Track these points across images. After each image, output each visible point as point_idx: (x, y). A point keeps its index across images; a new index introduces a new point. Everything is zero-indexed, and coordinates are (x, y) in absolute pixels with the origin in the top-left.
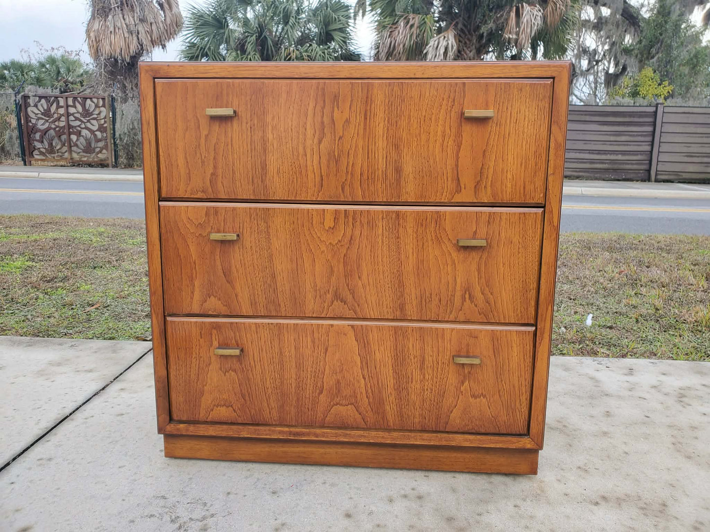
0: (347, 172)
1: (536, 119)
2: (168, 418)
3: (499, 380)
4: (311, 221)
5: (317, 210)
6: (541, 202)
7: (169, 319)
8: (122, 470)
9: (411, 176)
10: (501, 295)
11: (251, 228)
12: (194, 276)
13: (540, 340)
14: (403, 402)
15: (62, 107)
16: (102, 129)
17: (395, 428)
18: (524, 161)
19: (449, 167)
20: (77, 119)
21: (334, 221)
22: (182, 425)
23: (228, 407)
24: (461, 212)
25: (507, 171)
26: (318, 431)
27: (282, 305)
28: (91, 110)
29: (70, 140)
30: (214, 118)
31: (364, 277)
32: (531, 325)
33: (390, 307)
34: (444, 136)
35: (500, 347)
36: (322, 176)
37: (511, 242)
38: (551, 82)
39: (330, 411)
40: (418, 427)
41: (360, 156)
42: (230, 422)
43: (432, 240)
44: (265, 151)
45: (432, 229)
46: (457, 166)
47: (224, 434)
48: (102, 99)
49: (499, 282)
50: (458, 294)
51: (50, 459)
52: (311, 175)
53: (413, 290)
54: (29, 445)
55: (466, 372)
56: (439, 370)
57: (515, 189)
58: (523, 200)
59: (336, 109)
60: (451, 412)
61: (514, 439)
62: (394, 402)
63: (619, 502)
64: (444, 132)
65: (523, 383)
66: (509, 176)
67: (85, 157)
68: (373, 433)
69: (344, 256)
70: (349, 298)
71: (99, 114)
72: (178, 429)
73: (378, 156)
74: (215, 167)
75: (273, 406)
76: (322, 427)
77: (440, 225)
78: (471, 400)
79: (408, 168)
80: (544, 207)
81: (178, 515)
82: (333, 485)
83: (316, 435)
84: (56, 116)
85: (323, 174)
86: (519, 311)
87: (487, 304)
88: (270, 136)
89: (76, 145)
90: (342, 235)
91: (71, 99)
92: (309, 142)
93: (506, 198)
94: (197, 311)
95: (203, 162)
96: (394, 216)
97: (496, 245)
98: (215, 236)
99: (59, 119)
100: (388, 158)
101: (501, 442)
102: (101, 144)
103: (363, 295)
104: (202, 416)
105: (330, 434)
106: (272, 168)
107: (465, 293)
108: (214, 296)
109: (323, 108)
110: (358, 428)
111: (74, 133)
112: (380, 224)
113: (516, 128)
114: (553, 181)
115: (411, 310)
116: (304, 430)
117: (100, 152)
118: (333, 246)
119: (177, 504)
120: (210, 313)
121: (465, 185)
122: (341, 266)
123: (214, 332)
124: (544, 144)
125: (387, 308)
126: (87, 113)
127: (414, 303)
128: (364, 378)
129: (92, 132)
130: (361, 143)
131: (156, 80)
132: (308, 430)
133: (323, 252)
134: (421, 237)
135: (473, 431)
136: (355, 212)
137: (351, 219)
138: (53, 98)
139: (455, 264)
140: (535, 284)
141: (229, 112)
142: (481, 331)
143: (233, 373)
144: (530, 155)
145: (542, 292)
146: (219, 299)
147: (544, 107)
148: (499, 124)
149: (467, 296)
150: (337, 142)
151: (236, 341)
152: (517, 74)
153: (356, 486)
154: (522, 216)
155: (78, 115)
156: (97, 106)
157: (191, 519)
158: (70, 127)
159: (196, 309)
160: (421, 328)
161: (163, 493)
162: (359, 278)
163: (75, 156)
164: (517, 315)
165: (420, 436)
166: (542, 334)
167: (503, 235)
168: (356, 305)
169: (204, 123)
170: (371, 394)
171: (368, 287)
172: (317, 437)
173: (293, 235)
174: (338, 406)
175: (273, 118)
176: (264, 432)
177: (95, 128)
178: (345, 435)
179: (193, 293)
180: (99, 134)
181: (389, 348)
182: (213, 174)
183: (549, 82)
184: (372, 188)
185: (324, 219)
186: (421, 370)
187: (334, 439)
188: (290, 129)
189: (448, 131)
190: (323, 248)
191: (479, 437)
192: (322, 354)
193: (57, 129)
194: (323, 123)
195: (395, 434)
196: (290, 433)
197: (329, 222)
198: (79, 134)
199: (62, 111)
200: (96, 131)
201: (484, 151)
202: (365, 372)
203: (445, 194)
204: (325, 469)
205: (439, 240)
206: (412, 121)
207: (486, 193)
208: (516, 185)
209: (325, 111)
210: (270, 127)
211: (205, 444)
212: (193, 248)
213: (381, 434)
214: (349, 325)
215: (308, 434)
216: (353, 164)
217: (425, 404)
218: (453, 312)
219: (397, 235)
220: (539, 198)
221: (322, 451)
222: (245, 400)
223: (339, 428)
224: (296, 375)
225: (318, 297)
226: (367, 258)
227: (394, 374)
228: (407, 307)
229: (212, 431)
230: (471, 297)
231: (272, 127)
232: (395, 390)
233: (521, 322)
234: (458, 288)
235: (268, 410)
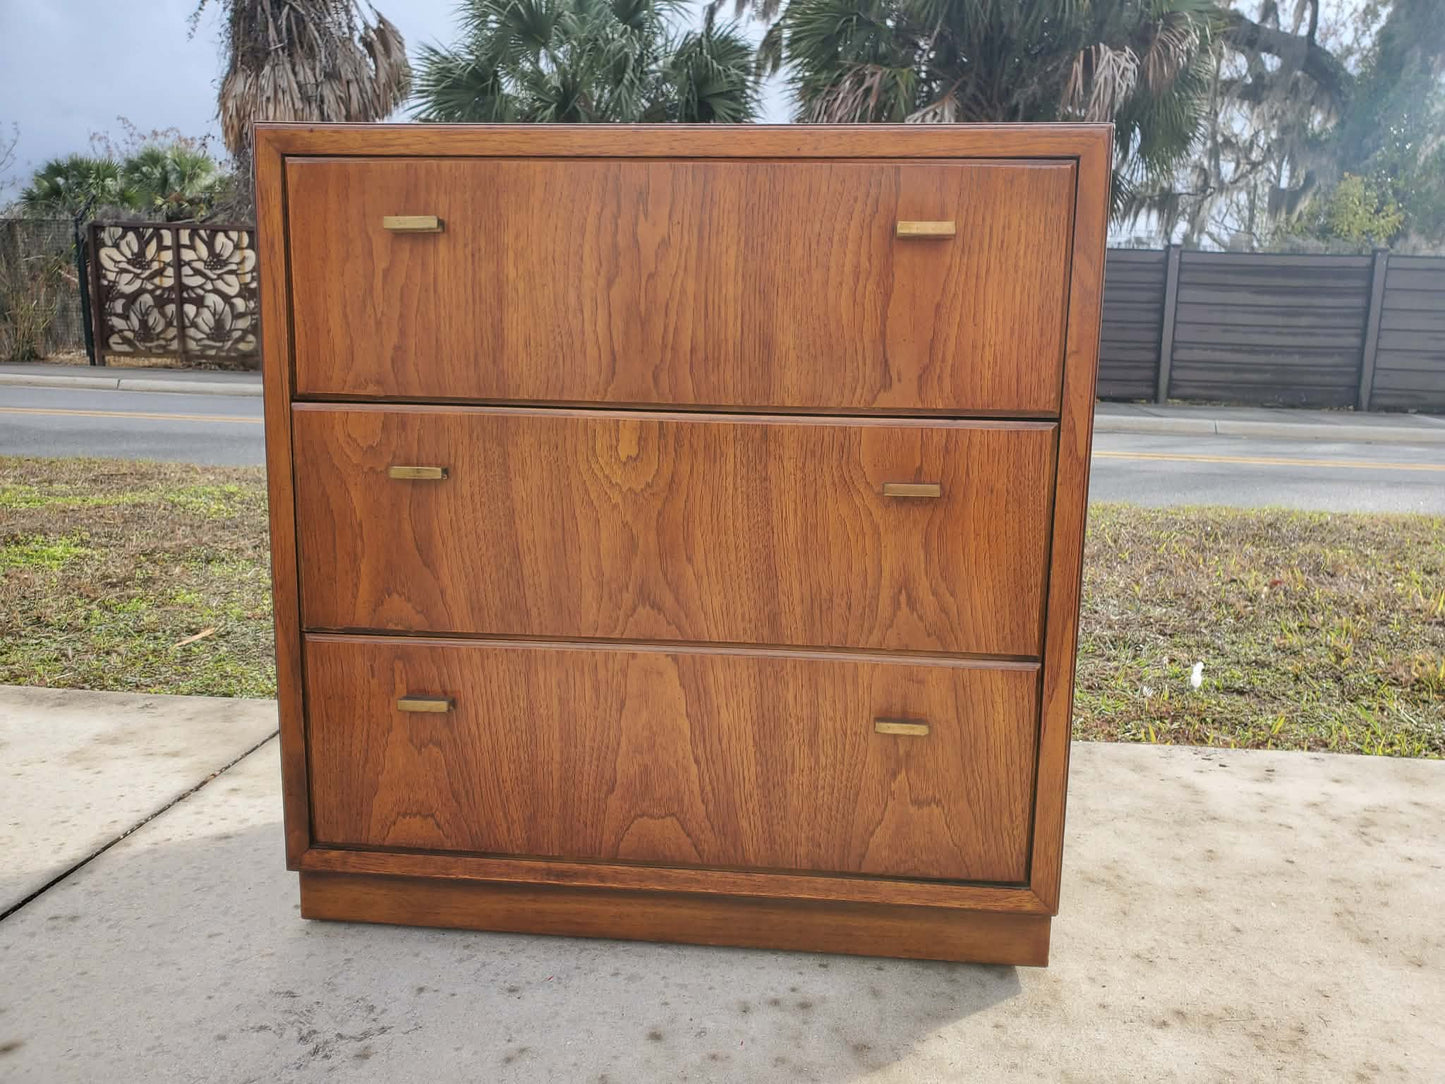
0: (664, 346)
1: (1042, 241)
2: (306, 838)
3: (968, 771)
4: (590, 444)
5: (603, 422)
6: (1051, 409)
7: (309, 637)
8: (216, 941)
9: (792, 355)
10: (970, 595)
11: (472, 456)
12: (359, 549)
13: (1051, 691)
14: (774, 813)
15: (167, 248)
16: (246, 292)
17: (759, 864)
18: (1016, 326)
19: (866, 339)
20: (197, 272)
21: (639, 444)
22: (334, 853)
23: (425, 817)
24: (890, 429)
25: (984, 346)
26: (605, 869)
27: (534, 612)
28: (226, 254)
29: (181, 313)
30: (399, 235)
31: (699, 556)
32: (1033, 659)
33: (750, 621)
34: (857, 275)
35: (969, 703)
36: (613, 353)
37: (992, 492)
38: (1072, 167)
39: (627, 829)
40: (805, 865)
41: (689, 315)
42: (429, 847)
43: (834, 483)
44: (500, 301)
45: (835, 464)
46: (883, 334)
47: (418, 872)
48: (247, 232)
49: (967, 570)
50: (885, 595)
51: (74, 918)
52: (591, 351)
53: (796, 585)
54: (36, 890)
55: (901, 752)
56: (847, 747)
57: (1000, 382)
58: (1016, 404)
59: (642, 217)
60: (872, 834)
61: (998, 892)
62: (757, 811)
63: (1210, 1022)
64: (857, 266)
65: (1017, 776)
66: (988, 356)
67: (213, 347)
68: (717, 875)
69: (659, 514)
70: (668, 600)
71: (242, 262)
72: (327, 861)
73: (726, 314)
74: (403, 333)
75: (515, 817)
76: (614, 860)
77: (849, 453)
78: (912, 809)
79: (786, 340)
80: (1058, 420)
81: (314, 1027)
82: (631, 978)
83: (601, 878)
84: (155, 266)
85: (616, 349)
86: (1007, 631)
87: (943, 615)
88: (512, 273)
89: (194, 325)
90: (653, 472)
91: (187, 232)
92: (588, 284)
93: (981, 401)
94: (365, 624)
95: (378, 323)
96: (758, 435)
97: (962, 495)
98: (398, 472)
99: (160, 273)
100: (747, 317)
101: (972, 897)
102: (243, 323)
103: (696, 596)
104: (374, 836)
105: (629, 877)
106: (514, 335)
107: (900, 592)
108: (398, 593)
109: (616, 217)
110: (684, 865)
111: (190, 301)
112: (731, 451)
113: (1003, 260)
114: (1076, 368)
115: (793, 625)
116: (576, 866)
117: (242, 339)
118: (636, 494)
119: (315, 1006)
120: (391, 626)
121: (899, 374)
122: (652, 537)
123: (399, 665)
124: (1059, 293)
125: (743, 619)
126: (216, 261)
127: (798, 610)
128: (697, 761)
129: (226, 298)
130: (691, 286)
131: (287, 158)
132: (584, 867)
133: (615, 506)
134: (812, 479)
135: (916, 874)
136: (679, 426)
137: (671, 441)
138: (151, 230)
139: (879, 534)
140: (1040, 575)
141: (429, 222)
142: (930, 669)
143: (435, 750)
144: (1031, 314)
145: (1054, 592)
146: (409, 600)
147: (1059, 217)
148: (967, 249)
149: (903, 598)
150: (643, 283)
151: (442, 686)
152: (1002, 150)
153: (680, 981)
154: (1014, 436)
155: (200, 265)
156: (237, 247)
157: (340, 1036)
158: (181, 287)
159: (363, 618)
160: (811, 663)
161: (290, 987)
162: (690, 560)
163: (192, 345)
164: (1004, 638)
165: (809, 882)
166: (1055, 679)
167: (975, 475)
168: (682, 615)
169: (380, 245)
170: (710, 795)
171: (705, 578)
172: (603, 882)
173: (555, 473)
174: (645, 818)
175: (517, 237)
176: (497, 871)
177: (233, 291)
178: (661, 878)
179: (356, 586)
180: (240, 304)
181: (746, 701)
182: (397, 348)
183: (1069, 167)
184: (713, 378)
185: (618, 440)
186: (811, 746)
187: (635, 886)
188: (550, 258)
189: (865, 264)
190: (617, 498)
191: (927, 886)
192: (614, 712)
193: (158, 292)
194: (615, 245)
195: (760, 878)
196: (549, 873)
197: (628, 448)
198: (199, 302)
199: (167, 256)
200: (235, 296)
201: (938, 306)
202: (700, 751)
203: (859, 391)
204: (620, 947)
205: (846, 486)
206: (793, 242)
207: (941, 390)
208: (1001, 377)
209: (619, 222)
210: (511, 254)
211: (383, 892)
212: (356, 497)
213: (731, 876)
214: (667, 655)
215: (585, 875)
216: (676, 329)
217: (819, 817)
218: (875, 631)
219: (764, 474)
220: (1046, 401)
221: (613, 910)
222: (459, 803)
223: (647, 864)
224: (562, 753)
225: (606, 597)
226: (704, 519)
227: (758, 755)
228: (784, 621)
229: (394, 865)
230: (912, 603)
231: (516, 255)
232: (758, 787)
233: (1011, 653)
234: (885, 582)
235: (505, 826)
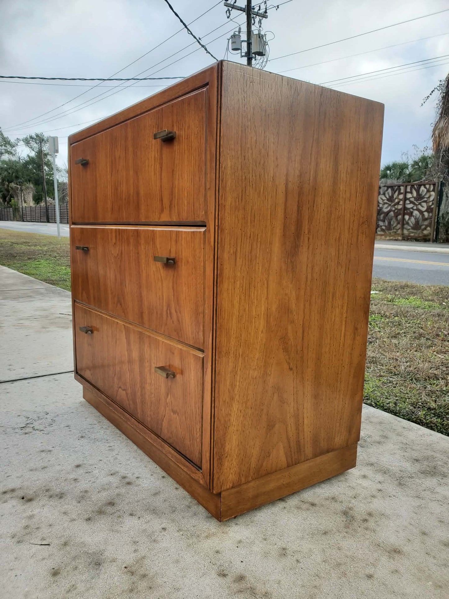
0: (120, 198)
3: (185, 402)
4: (108, 239)
5: (110, 230)
6: (204, 220)
10: (184, 314)
13: (206, 369)
14: (143, 400)
15: (402, 193)
16: (429, 210)
17: (141, 420)
20: (411, 202)
21: (116, 238)
24: (163, 231)
28: (423, 194)
29: (403, 219)
31: (127, 285)
33: (137, 314)
34: (155, 160)
39: (118, 391)
41: (124, 185)
44: (96, 186)
45: (152, 247)
46: (161, 186)
48: (433, 184)
53: (146, 301)
55: (169, 385)
58: (193, 218)
60: (163, 421)
62: (140, 397)
66: (186, 194)
67: (412, 233)
69: (120, 266)
70: (123, 302)
71: (429, 197)
73: (130, 183)
78: (172, 414)
79: (141, 192)
80: (205, 226)
84: (397, 201)
85: (113, 200)
86: (195, 334)
88: (98, 175)
89: (408, 223)
90: (118, 249)
91: (410, 186)
92: (108, 176)
96: (136, 234)
97: (180, 263)
99: (398, 203)
102: (426, 223)
106: (98, 198)
107: (168, 309)
109: (112, 149)
111: (407, 214)
114: (210, 197)
117: (425, 229)
118: (116, 258)
121: (165, 205)
122: (119, 276)
124: (203, 158)
126: (419, 197)
128: (129, 371)
129: (421, 212)
130: (124, 174)
133: (113, 263)
134: (147, 254)
135: (173, 446)
137: (121, 237)
138: (397, 187)
139: (162, 280)
140: (202, 307)
145: (207, 316)
148: (179, 141)
149: (169, 312)
150: (117, 174)
154: (193, 235)
155: (412, 199)
156: (428, 191)
157: (33, 427)
158: (405, 208)
161: (50, 412)
163: (406, 232)
164: (194, 338)
165: (150, 435)
166: (207, 363)
167: (183, 254)
168: (125, 308)
170: (131, 386)
171: (128, 294)
174: (121, 389)
175: (98, 162)
177: (424, 209)
180: (426, 214)
181: (137, 349)
182: (84, 205)
185: (112, 237)
186: (150, 374)
189: (156, 155)
190: (113, 260)
191: (176, 454)
193: (396, 211)
194: (112, 160)
197: (114, 240)
198: (411, 214)
199: (401, 197)
200: (425, 211)
201: (172, 171)
202: (129, 366)
203: (156, 213)
207: (175, 212)
208: (189, 203)
214: (123, 326)
216: (122, 191)
217: (152, 406)
218: (163, 326)
220: (201, 216)
225: (112, 298)
226: (128, 269)
227: (140, 373)
228: (143, 315)
230: (171, 314)
231: (98, 168)
232: (140, 387)
233: (196, 346)
234: (164, 304)
235: (100, 380)
